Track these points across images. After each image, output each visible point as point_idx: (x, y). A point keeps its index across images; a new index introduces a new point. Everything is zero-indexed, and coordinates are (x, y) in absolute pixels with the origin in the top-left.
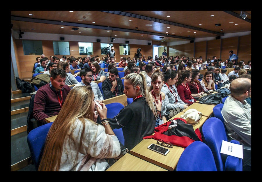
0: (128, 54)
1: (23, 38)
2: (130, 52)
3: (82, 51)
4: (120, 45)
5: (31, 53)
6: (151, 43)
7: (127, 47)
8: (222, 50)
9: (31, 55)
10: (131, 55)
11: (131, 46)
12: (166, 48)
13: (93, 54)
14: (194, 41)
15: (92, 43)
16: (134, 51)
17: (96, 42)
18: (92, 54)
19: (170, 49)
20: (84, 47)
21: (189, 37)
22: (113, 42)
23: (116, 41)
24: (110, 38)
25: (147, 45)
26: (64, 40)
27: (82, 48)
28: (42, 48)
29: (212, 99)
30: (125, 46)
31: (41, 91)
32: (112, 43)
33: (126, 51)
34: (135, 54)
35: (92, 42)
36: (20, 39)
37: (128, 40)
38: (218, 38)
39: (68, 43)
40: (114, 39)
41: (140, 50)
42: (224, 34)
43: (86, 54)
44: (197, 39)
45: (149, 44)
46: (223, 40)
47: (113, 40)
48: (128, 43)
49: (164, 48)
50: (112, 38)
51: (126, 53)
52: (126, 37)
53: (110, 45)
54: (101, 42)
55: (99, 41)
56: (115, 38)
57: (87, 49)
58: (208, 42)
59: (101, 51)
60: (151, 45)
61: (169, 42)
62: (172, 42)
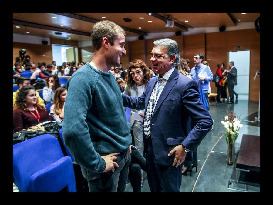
6: (47, 42)
12: (76, 49)
19: (84, 52)
25: (41, 44)
42: (148, 34)
45: (45, 43)
49: (74, 49)
58: (130, 43)
60: (49, 44)
61: (81, 41)
62: (84, 41)
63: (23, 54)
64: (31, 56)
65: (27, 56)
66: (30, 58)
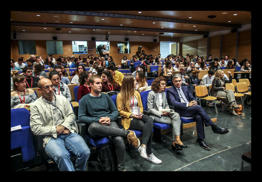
0: (129, 53)
1: (17, 39)
4: (118, 43)
5: (25, 53)
9: (26, 54)
13: (87, 53)
15: (87, 42)
16: (135, 49)
17: (91, 40)
19: (184, 46)
20: (84, 46)
24: (106, 36)
28: (36, 48)
30: (126, 44)
32: (109, 41)
36: (14, 39)
37: (128, 37)
38: (234, 31)
39: (61, 42)
42: (242, 26)
44: (211, 33)
45: (155, 40)
46: (240, 33)
48: (128, 40)
49: (177, 44)
54: (96, 40)
58: (223, 36)
60: (158, 41)
61: (182, 37)
62: (185, 37)
63: (140, 49)
64: (145, 51)
65: (143, 51)
66: (144, 52)
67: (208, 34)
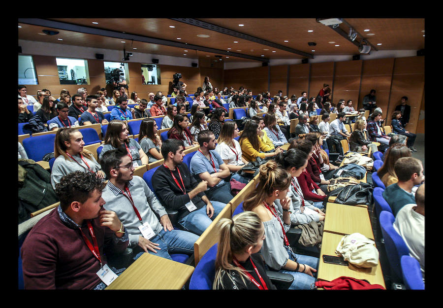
0: (156, 83)
2: (162, 80)
3: (63, 74)
4: (143, 66)
6: (197, 64)
7: (155, 69)
8: (310, 80)
10: (163, 85)
11: (163, 69)
13: (89, 83)
14: (269, 63)
15: (87, 61)
16: (168, 77)
17: (94, 58)
18: (86, 83)
20: (66, 67)
21: (262, 58)
22: (128, 59)
23: (135, 57)
24: (123, 52)
25: (191, 66)
26: (21, 52)
27: (62, 68)
29: (357, 196)
30: (150, 68)
31: (42, 239)
32: (126, 63)
33: (153, 78)
34: (170, 83)
35: (85, 59)
37: (158, 57)
38: (305, 61)
39: (30, 58)
40: (131, 54)
41: (180, 77)
42: (314, 56)
43: (73, 82)
44: (272, 60)
45: (194, 65)
46: (312, 65)
47: (128, 56)
48: (158, 63)
50: (127, 52)
51: (153, 81)
52: (153, 52)
53: (122, 65)
54: (104, 59)
55: (100, 58)
56: (134, 53)
57: (72, 71)
58: (290, 66)
59: (106, 77)
67: (269, 62)
